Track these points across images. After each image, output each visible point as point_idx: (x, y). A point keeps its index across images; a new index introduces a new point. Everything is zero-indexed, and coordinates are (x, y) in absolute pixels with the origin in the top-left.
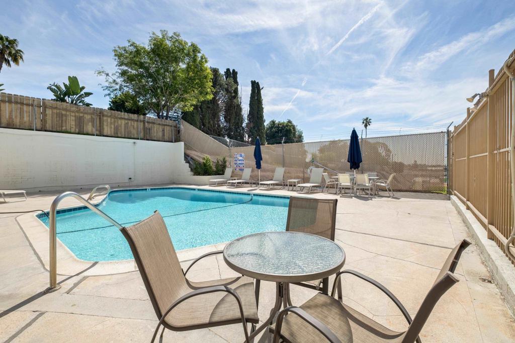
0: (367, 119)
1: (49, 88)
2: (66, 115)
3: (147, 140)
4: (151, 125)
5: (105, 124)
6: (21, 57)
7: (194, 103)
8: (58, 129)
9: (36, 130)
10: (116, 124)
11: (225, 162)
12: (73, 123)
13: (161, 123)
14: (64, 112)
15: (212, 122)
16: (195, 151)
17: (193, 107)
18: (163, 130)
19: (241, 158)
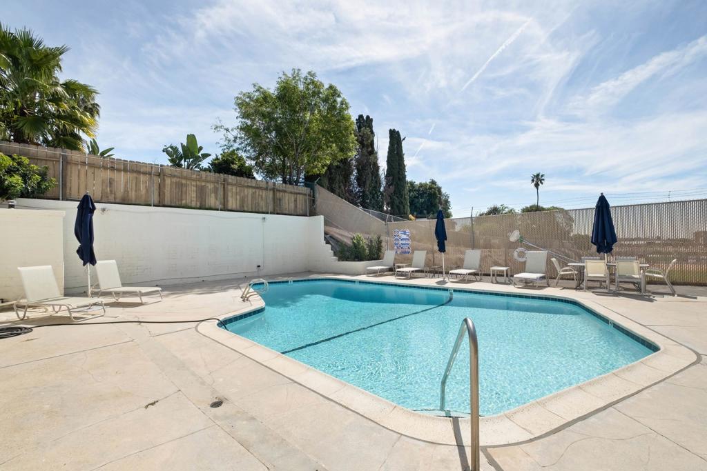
0: (538, 175)
1: (165, 150)
2: (186, 185)
3: (278, 214)
4: (281, 194)
5: (230, 194)
6: (98, 113)
7: (328, 162)
8: (177, 203)
9: (154, 206)
10: (242, 194)
11: (380, 242)
12: (194, 195)
13: (293, 191)
14: (184, 182)
15: (343, 187)
16: (337, 227)
17: (326, 168)
18: (296, 201)
19: (405, 237)
